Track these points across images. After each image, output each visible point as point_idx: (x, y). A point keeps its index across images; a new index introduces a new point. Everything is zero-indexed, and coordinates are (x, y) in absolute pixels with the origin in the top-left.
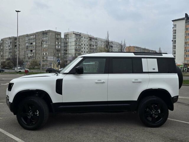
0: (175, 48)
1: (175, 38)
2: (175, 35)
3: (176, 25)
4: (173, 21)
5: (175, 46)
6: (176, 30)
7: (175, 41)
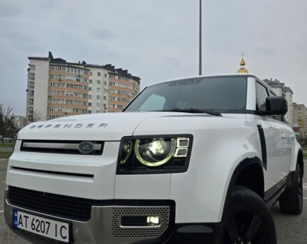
0: (33, 104)
1: (33, 87)
2: (34, 83)
3: (34, 66)
4: (29, 58)
5: (33, 100)
6: (34, 74)
7: (33, 91)
